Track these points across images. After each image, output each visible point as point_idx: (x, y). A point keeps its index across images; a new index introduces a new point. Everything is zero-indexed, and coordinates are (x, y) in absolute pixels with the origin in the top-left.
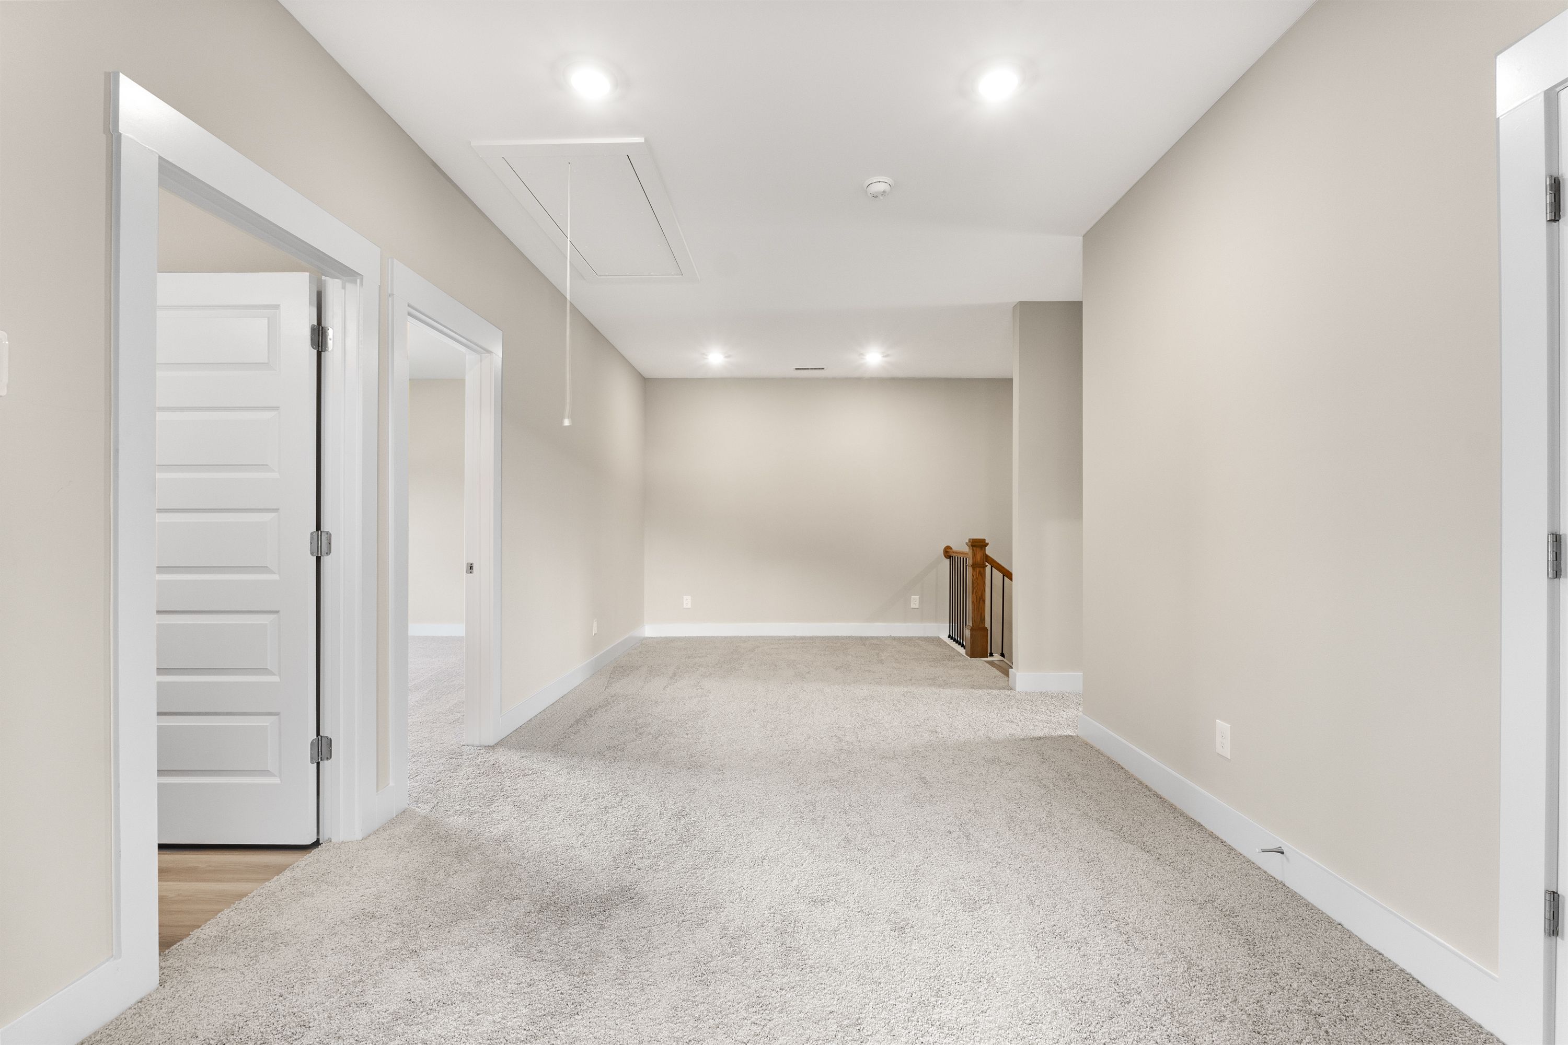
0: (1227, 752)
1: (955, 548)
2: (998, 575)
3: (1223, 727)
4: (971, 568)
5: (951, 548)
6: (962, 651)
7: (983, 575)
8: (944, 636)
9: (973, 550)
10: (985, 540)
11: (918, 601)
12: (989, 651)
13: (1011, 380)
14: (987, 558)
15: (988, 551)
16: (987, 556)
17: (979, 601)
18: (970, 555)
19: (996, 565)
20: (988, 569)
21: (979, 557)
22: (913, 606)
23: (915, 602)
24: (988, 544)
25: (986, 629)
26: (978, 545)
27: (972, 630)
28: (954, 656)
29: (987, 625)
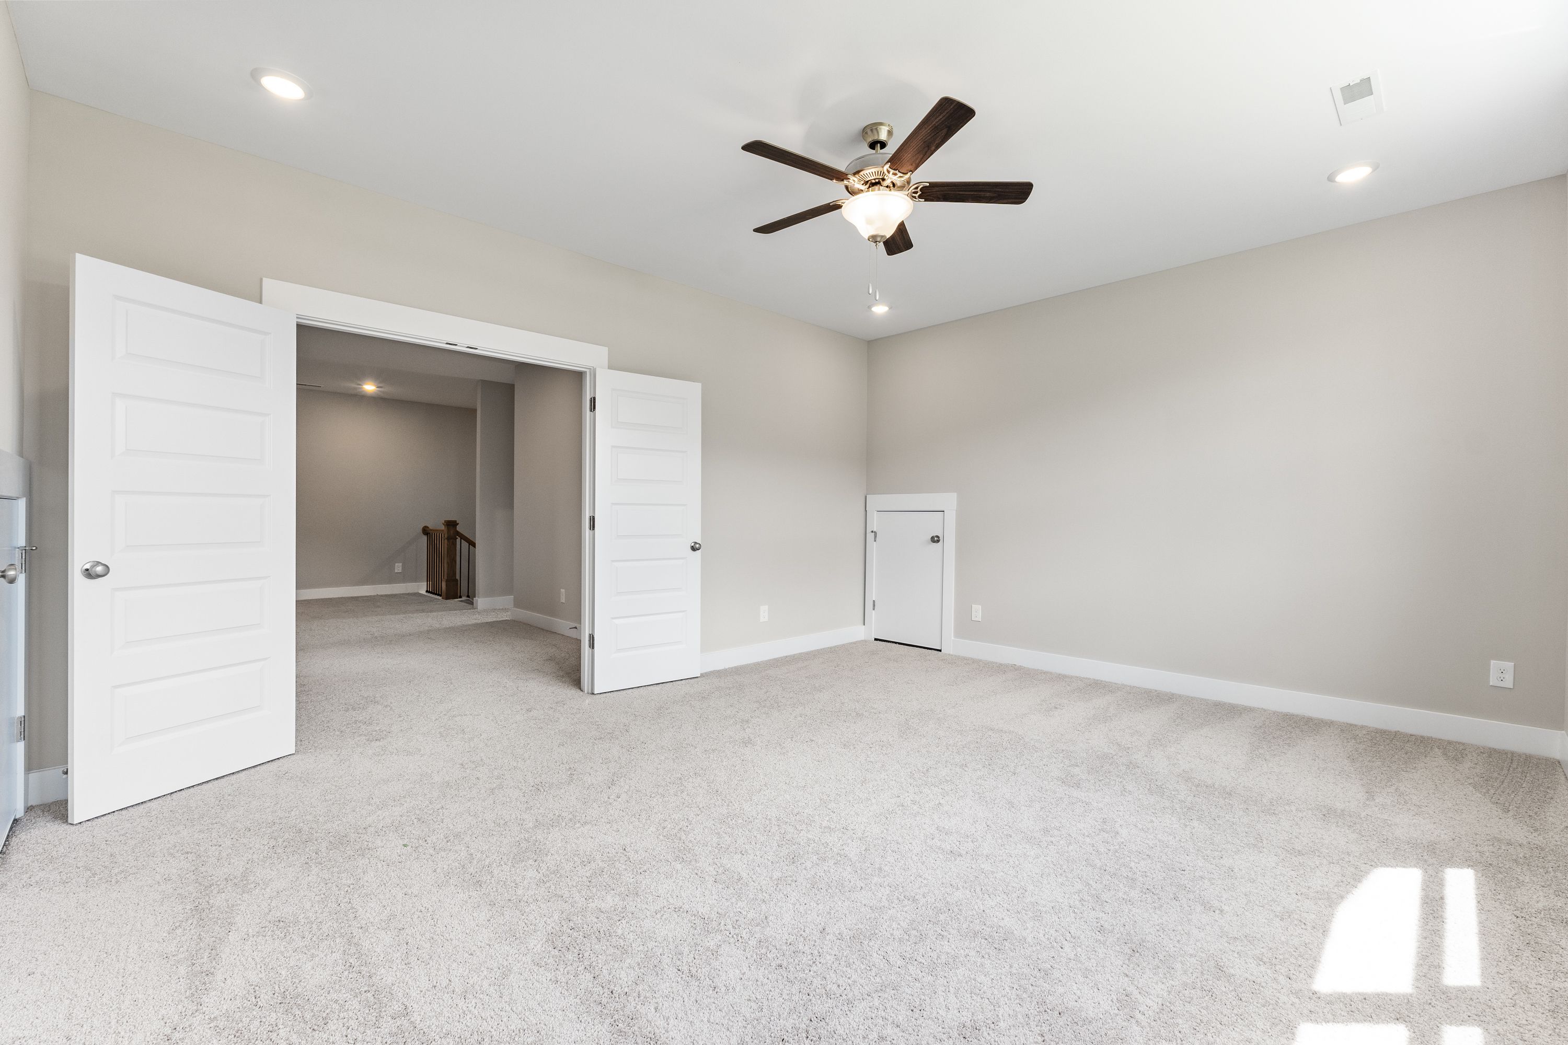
0: (563, 600)
1: (431, 526)
2: (465, 544)
3: (563, 590)
4: (446, 541)
5: (428, 528)
6: (440, 598)
7: (455, 545)
8: (423, 592)
9: (448, 528)
10: (456, 521)
11: (401, 568)
12: (459, 595)
13: (476, 410)
14: (458, 533)
15: (459, 528)
16: (458, 532)
17: (452, 563)
18: (446, 532)
19: (463, 538)
20: (458, 540)
21: (452, 532)
22: (396, 571)
23: (398, 568)
24: (458, 524)
25: (457, 580)
26: (451, 524)
27: (447, 581)
28: (432, 600)
29: (458, 577)
